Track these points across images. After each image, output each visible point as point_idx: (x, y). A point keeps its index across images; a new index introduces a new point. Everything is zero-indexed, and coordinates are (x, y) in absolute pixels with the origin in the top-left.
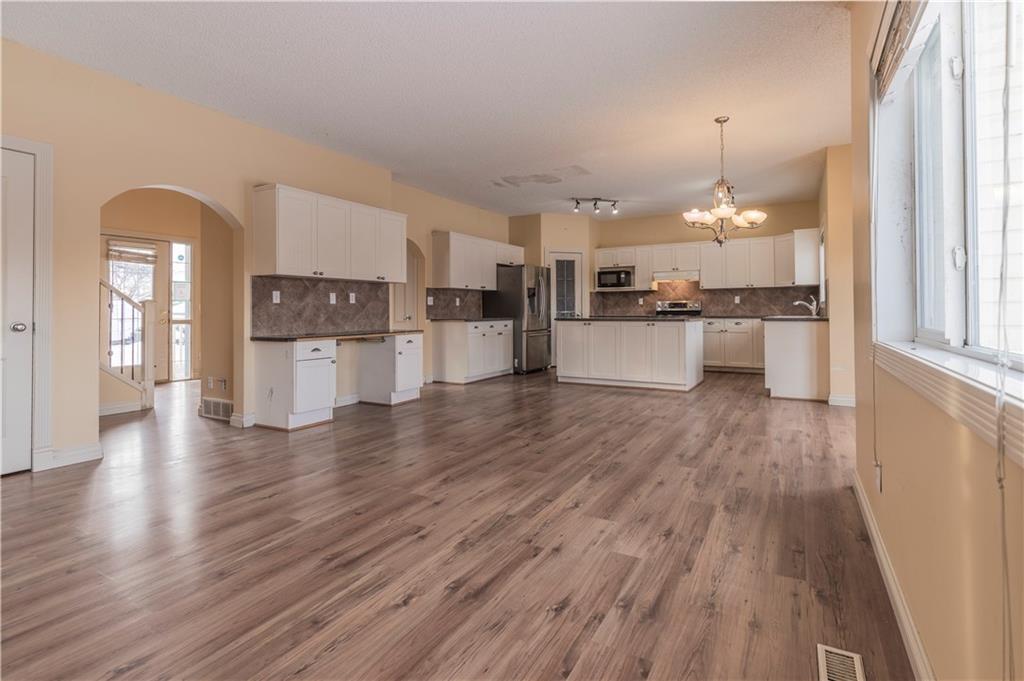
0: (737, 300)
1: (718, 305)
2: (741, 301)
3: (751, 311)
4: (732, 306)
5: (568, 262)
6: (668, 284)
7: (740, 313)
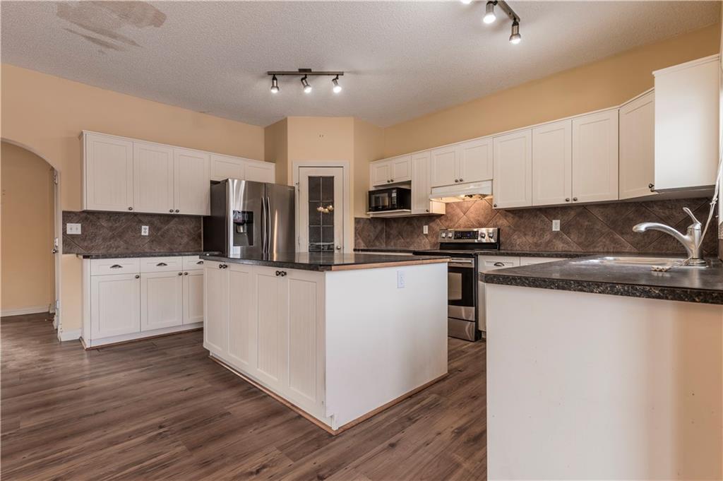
0: (556, 225)
1: (525, 235)
2: (562, 228)
3: (579, 244)
4: (547, 237)
5: (325, 179)
6: (458, 204)
7: (560, 246)
